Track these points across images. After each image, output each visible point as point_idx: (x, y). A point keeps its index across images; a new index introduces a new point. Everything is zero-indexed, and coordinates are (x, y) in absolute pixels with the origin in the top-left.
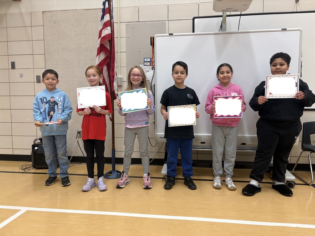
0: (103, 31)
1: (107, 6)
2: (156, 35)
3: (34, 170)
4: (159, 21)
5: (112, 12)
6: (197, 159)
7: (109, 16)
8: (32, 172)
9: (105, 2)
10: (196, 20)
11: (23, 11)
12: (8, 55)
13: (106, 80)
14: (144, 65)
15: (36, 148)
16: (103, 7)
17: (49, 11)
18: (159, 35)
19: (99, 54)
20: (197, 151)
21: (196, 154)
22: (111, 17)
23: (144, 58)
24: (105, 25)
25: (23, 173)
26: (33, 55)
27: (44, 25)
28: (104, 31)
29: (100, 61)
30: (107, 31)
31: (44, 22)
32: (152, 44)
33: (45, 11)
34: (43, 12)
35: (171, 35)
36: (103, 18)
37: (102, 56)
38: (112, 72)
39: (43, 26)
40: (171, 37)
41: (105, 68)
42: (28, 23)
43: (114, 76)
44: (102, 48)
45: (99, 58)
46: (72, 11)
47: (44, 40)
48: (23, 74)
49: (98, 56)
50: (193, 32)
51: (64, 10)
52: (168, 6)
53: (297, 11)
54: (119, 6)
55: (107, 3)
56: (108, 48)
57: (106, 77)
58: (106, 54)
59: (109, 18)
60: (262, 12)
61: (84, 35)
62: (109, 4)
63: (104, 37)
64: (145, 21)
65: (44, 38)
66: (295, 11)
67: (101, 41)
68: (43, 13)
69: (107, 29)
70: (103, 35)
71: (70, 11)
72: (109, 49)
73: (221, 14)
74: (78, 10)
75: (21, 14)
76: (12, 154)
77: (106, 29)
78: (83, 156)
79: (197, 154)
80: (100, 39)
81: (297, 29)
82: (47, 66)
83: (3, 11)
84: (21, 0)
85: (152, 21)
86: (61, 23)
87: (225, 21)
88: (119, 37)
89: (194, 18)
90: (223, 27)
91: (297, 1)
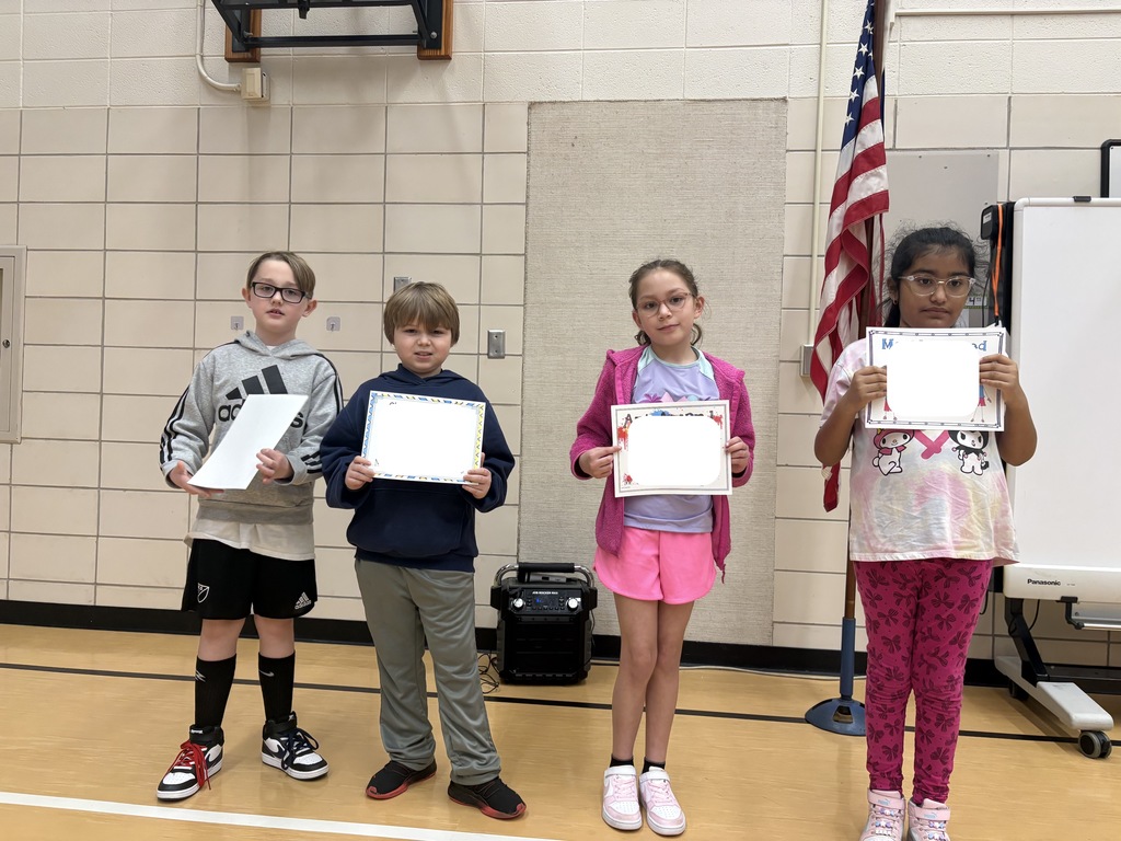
0: (855, 181)
1: (872, 92)
4: (974, 149)
6: (1105, 664)
10: (1116, 151)
11: (455, 94)
12: (383, 253)
15: (519, 604)
16: (853, 96)
17: (553, 100)
18: (1033, 200)
26: (480, 254)
27: (533, 152)
28: (863, 182)
29: (837, 290)
31: (533, 138)
33: (540, 103)
34: (532, 105)
35: (1082, 200)
39: (528, 153)
40: (1083, 210)
42: (470, 142)
44: (844, 242)
46: (642, 104)
47: (526, 204)
49: (836, 272)
51: (613, 99)
52: (1010, 98)
54: (824, 92)
55: (873, 81)
61: (682, 189)
64: (918, 150)
65: (527, 197)
67: (851, 217)
68: (529, 108)
69: (879, 175)
70: (854, 198)
71: (636, 104)
74: (663, 104)
75: (445, 107)
82: (531, 299)
83: (374, 94)
84: (448, 58)
85: (945, 149)
86: (595, 146)
88: (816, 203)
89: (1109, 145)
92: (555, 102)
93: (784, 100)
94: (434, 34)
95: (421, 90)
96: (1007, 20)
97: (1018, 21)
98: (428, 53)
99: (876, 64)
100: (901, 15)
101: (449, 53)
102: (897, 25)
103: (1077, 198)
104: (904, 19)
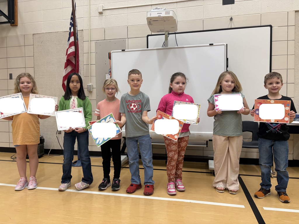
0: (69, 49)
1: (72, 30)
2: (112, 51)
4: (121, 39)
5: (77, 35)
9: (71, 27)
10: (149, 37)
11: (19, 33)
12: (7, 69)
14: (109, 75)
18: (114, 51)
19: (66, 66)
22: (76, 39)
23: (109, 69)
24: (71, 45)
25: (12, 161)
26: (25, 68)
27: (34, 45)
29: (67, 73)
30: (71, 49)
31: (34, 42)
32: (110, 58)
33: (35, 34)
34: (33, 34)
35: (123, 50)
36: (69, 40)
37: (69, 69)
39: (33, 45)
40: (123, 53)
42: (22, 43)
44: (68, 63)
45: (66, 70)
46: (54, 33)
47: (34, 56)
49: (65, 69)
50: (148, 47)
51: (49, 32)
52: (127, 27)
53: (232, 28)
55: (72, 28)
56: (74, 62)
58: (72, 68)
59: (74, 39)
60: (202, 30)
62: (74, 29)
64: (110, 40)
66: (230, 27)
67: (67, 58)
69: (72, 48)
70: (69, 53)
72: (75, 63)
74: (59, 32)
75: (17, 37)
76: (9, 147)
77: (71, 48)
78: (61, 149)
80: (67, 56)
81: (222, 44)
83: (4, 34)
84: (17, 26)
85: (115, 39)
86: (46, 43)
87: (166, 39)
88: (89, 53)
89: (148, 36)
90: (165, 44)
91: (231, 19)
92: (38, 34)
93: (82, 30)
94: (13, 21)
95: (13, 33)
96: (126, 9)
97: (129, 9)
98: (13, 25)
99: (73, 24)
100: (105, 10)
101: (17, 24)
102: (104, 12)
103: (122, 50)
104: (105, 11)
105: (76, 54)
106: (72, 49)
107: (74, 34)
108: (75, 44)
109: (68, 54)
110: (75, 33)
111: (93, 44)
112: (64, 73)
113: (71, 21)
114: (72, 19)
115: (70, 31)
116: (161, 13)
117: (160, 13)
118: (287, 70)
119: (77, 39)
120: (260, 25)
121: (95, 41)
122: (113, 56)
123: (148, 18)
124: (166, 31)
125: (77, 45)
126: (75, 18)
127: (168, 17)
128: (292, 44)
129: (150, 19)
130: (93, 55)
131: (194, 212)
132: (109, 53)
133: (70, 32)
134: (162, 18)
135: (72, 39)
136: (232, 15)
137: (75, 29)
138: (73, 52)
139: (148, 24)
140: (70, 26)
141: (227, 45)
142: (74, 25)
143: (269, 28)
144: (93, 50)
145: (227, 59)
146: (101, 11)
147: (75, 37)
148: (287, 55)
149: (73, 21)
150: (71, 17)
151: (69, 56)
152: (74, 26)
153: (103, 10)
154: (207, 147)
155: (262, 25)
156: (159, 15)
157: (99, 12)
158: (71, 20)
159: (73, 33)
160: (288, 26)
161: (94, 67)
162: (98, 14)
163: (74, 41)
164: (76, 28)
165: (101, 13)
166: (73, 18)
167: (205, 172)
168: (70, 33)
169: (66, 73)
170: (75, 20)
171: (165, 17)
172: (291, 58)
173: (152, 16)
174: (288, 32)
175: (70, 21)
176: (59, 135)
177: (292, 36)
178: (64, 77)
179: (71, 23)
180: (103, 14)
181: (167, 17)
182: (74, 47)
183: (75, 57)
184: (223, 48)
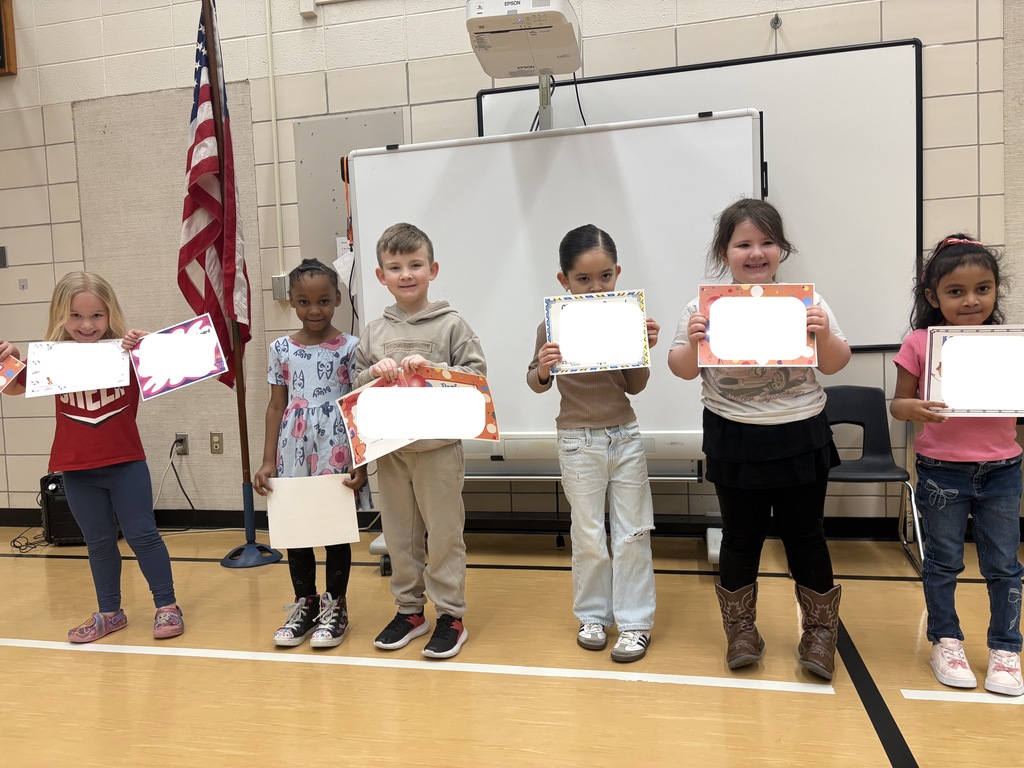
0: (195, 150)
1: (204, 79)
2: (354, 152)
3: (49, 550)
4: (384, 108)
5: (222, 96)
6: (510, 510)
7: (211, 108)
8: (44, 553)
9: (200, 69)
10: (486, 99)
11: (23, 103)
13: (216, 288)
15: (52, 487)
16: (195, 84)
17: (88, 98)
18: (359, 151)
19: (189, 212)
20: (511, 483)
21: (509, 495)
22: (220, 110)
24: (201, 134)
25: (17, 556)
26: (50, 224)
27: (78, 140)
28: (197, 151)
29: (193, 235)
30: (203, 150)
31: (77, 131)
32: (345, 176)
33: (79, 102)
34: (74, 104)
35: (392, 148)
36: (194, 115)
37: (201, 221)
38: (226, 262)
39: (75, 142)
40: (393, 156)
41: (211, 253)
42: (36, 138)
43: (234, 274)
44: (197, 199)
45: (189, 226)
46: (148, 95)
47: (77, 182)
48: (26, 280)
49: (186, 222)
50: (481, 133)
51: (127, 93)
52: (407, 64)
53: (779, 53)
54: (273, 71)
55: (204, 71)
56: (217, 196)
57: (215, 277)
58: (211, 216)
59: (211, 112)
60: (672, 65)
62: (213, 76)
63: (196, 167)
64: (345, 113)
65: (78, 177)
66: (772, 52)
67: (191, 180)
68: (72, 107)
69: (205, 145)
70: (195, 162)
71: (144, 96)
72: (220, 201)
73: (534, 80)
74: (163, 93)
75: (17, 113)
76: (7, 507)
77: (202, 146)
78: (190, 508)
79: (511, 493)
80: (189, 173)
81: (744, 110)
82: (87, 256)
84: (12, 74)
85: (364, 110)
86: (120, 132)
87: (545, 101)
88: (275, 163)
89: (481, 94)
90: (542, 119)
91: (776, 22)
92: (88, 101)
93: (246, 82)
99: (208, 58)
100: (323, 4)
101: (13, 71)
102: (320, 13)
103: (389, 147)
104: (326, 7)
105: (222, 166)
106: (208, 149)
107: (211, 92)
108: (219, 128)
109: (193, 165)
110: (215, 91)
111: (287, 129)
112: (183, 235)
113: (200, 46)
114: (202, 38)
115: (199, 81)
116: (518, 3)
117: (512, 3)
118: (979, 200)
119: (223, 111)
120: (876, 40)
121: (294, 120)
122: (357, 168)
123: (470, 24)
124: (542, 72)
125: (225, 135)
126: (213, 36)
127: (545, 14)
128: (992, 105)
129: (481, 27)
130: (290, 171)
131: (651, 716)
132: (342, 160)
133: (198, 86)
134: (522, 22)
135: (206, 112)
136: (779, 8)
137: (216, 73)
138: (211, 159)
139: (474, 47)
140: (198, 66)
141: (761, 113)
142: (212, 61)
143: (911, 49)
144: (289, 150)
145: (764, 166)
146: (310, 8)
147: (217, 105)
148: (979, 145)
149: (206, 46)
150: (200, 32)
151: (196, 172)
152: (212, 66)
153: (318, 5)
154: (700, 481)
155: (886, 39)
156: (511, 8)
157: (301, 14)
158: (199, 41)
159: (208, 89)
160: (978, 40)
161: (292, 213)
162: (299, 22)
163: (212, 117)
164: (220, 70)
165: (309, 17)
166: (207, 36)
167: (696, 569)
168: (197, 90)
169: (188, 234)
170: (214, 43)
171: (534, 15)
172: (993, 157)
173: (487, 13)
174: (977, 64)
175: (194, 46)
176: (181, 461)
177: (992, 79)
178: (182, 251)
179: (199, 53)
180: (320, 22)
181: (539, 14)
182: (214, 139)
183: (220, 176)
184: (748, 126)
